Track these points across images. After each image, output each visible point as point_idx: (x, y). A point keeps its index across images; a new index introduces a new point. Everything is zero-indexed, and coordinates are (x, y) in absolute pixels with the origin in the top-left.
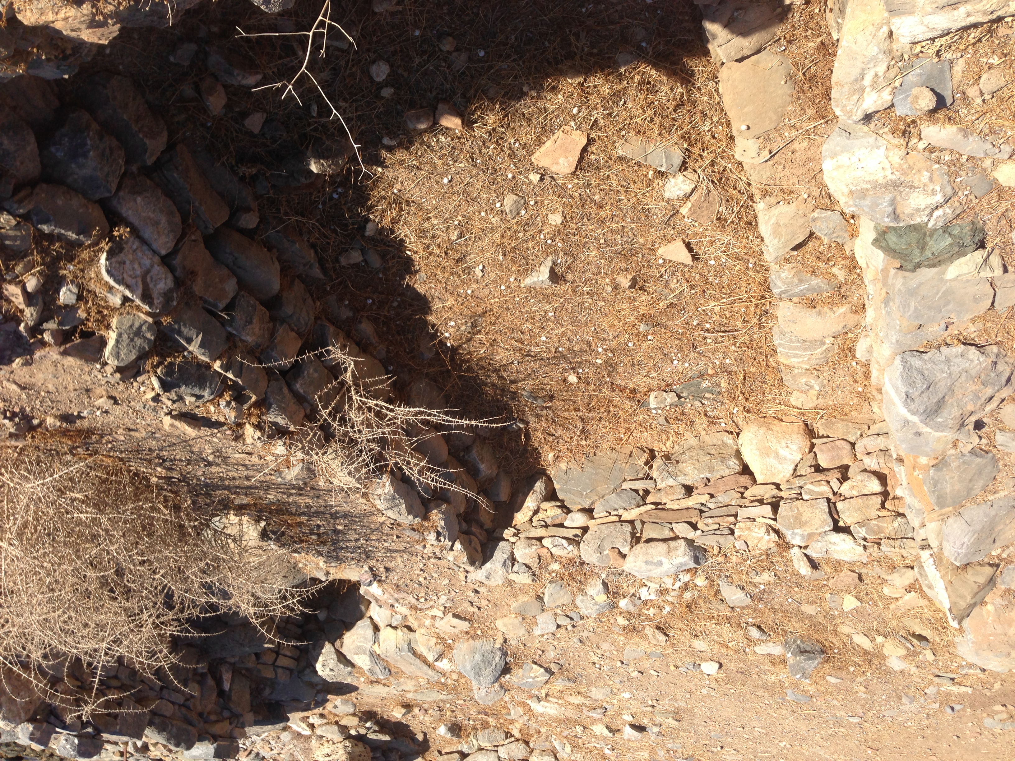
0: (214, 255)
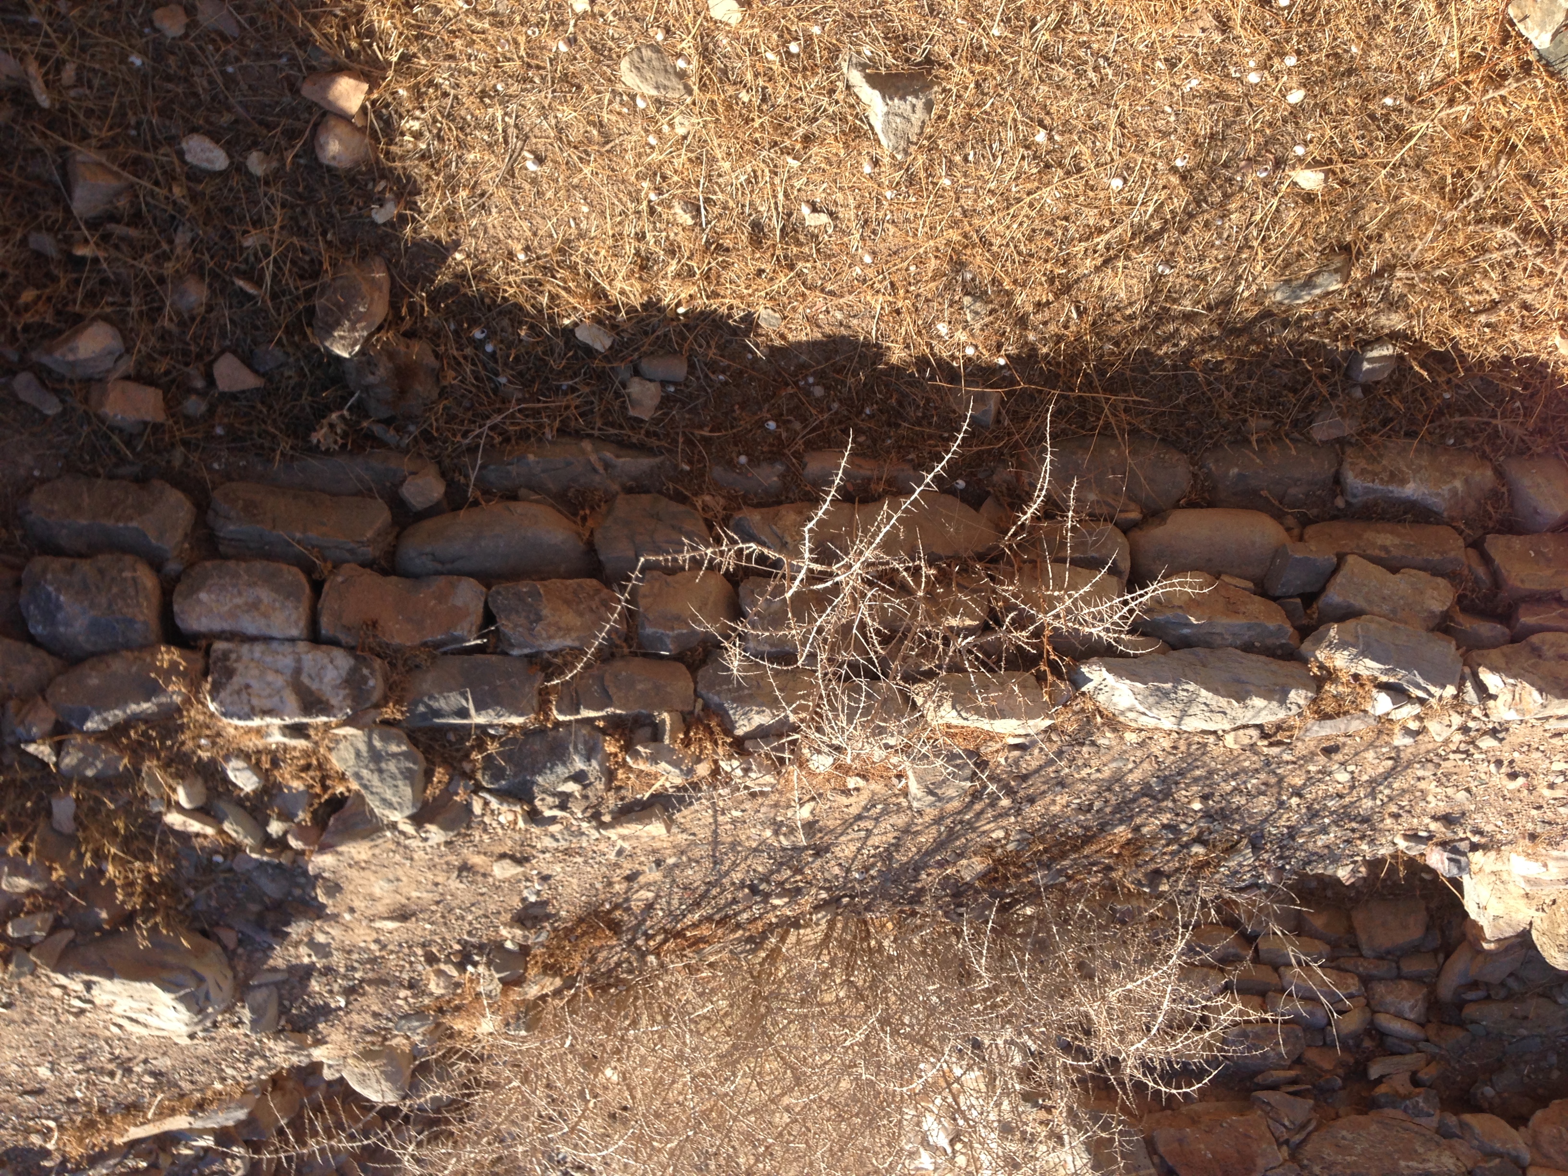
0: (405, 574)
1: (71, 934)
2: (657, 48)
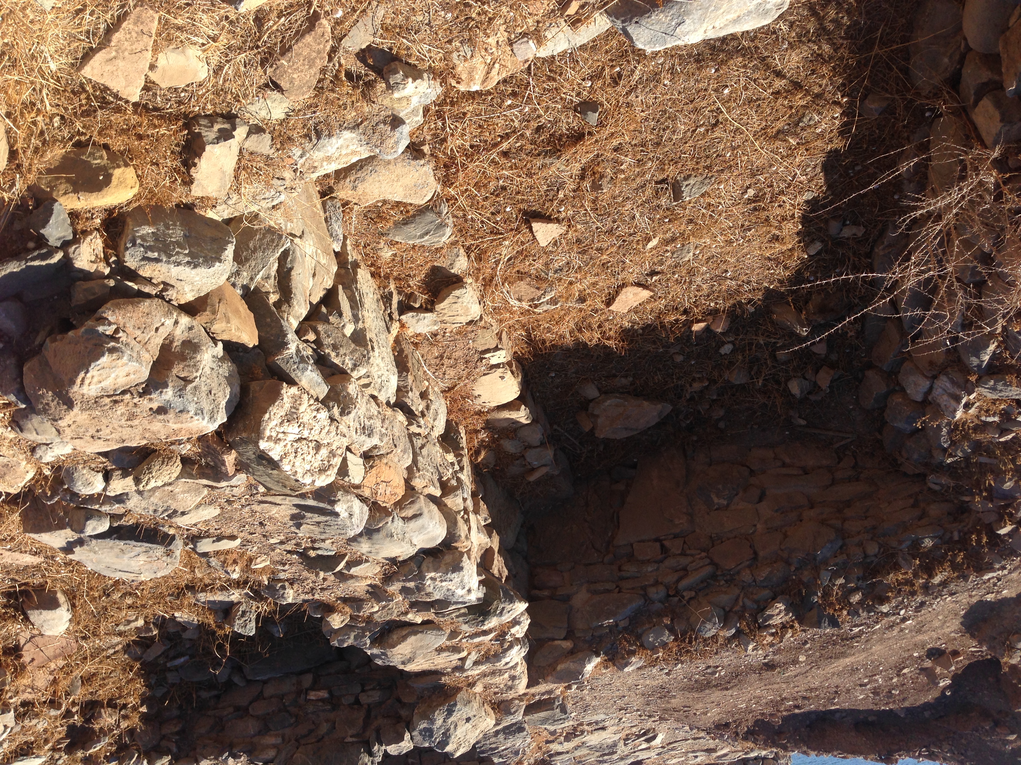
2: (673, 253)
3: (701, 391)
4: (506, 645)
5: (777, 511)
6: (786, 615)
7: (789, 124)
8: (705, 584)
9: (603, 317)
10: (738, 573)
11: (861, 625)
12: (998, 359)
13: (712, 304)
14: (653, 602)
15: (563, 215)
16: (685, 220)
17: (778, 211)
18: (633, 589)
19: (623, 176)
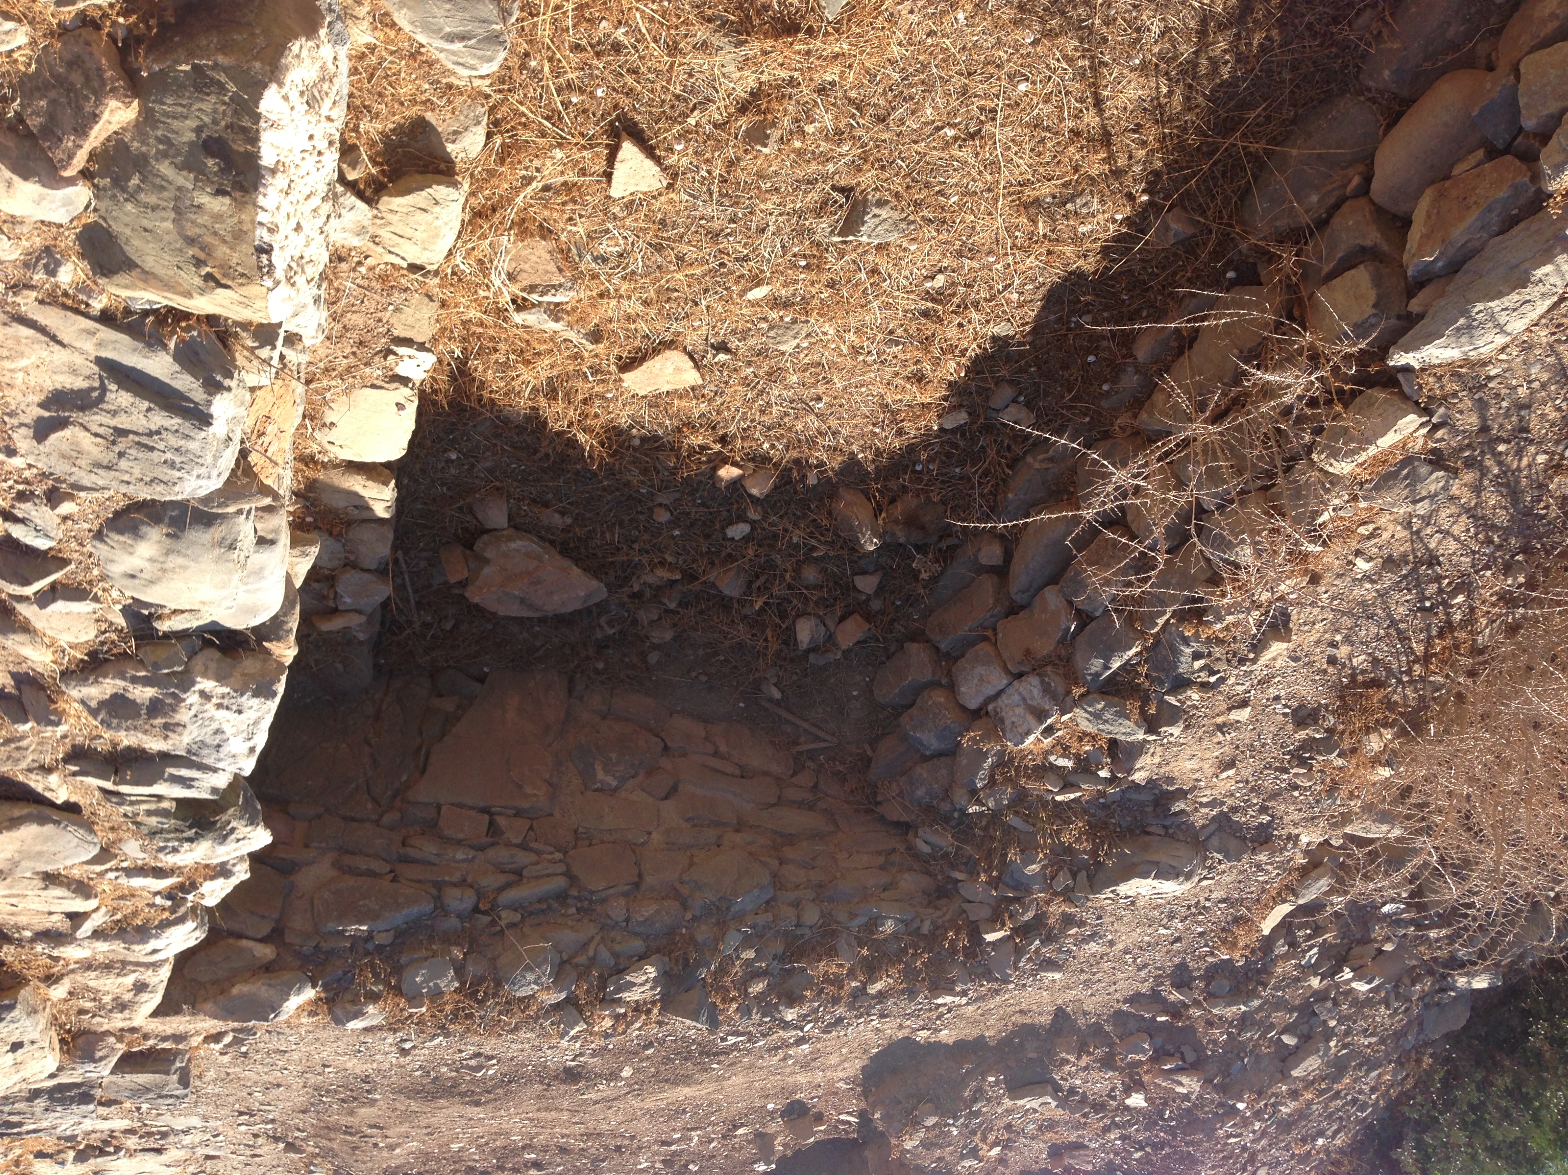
1: (1084, 873)
2: (771, 328)
3: (659, 588)
4: (182, 910)
5: (687, 820)
6: (652, 988)
7: (1054, 197)
8: (544, 906)
9: (599, 389)
10: (604, 901)
11: (742, 1034)
12: (1128, 672)
13: (766, 446)
14: (446, 914)
15: (672, 160)
16: (825, 277)
17: (952, 332)
18: (419, 881)
19: (798, 144)
